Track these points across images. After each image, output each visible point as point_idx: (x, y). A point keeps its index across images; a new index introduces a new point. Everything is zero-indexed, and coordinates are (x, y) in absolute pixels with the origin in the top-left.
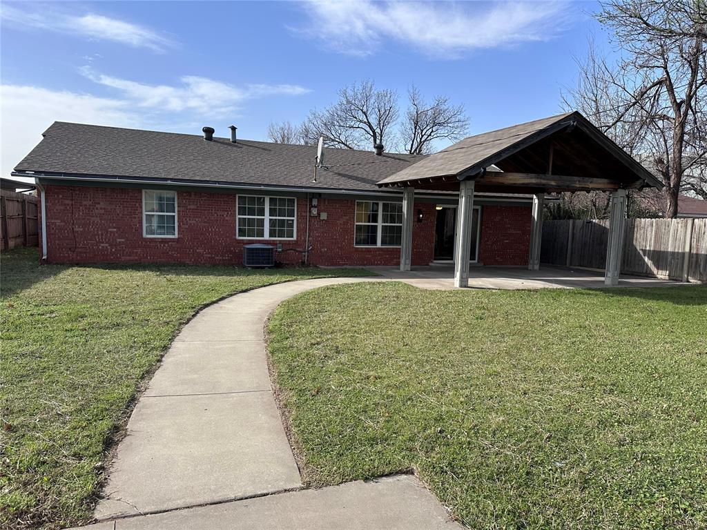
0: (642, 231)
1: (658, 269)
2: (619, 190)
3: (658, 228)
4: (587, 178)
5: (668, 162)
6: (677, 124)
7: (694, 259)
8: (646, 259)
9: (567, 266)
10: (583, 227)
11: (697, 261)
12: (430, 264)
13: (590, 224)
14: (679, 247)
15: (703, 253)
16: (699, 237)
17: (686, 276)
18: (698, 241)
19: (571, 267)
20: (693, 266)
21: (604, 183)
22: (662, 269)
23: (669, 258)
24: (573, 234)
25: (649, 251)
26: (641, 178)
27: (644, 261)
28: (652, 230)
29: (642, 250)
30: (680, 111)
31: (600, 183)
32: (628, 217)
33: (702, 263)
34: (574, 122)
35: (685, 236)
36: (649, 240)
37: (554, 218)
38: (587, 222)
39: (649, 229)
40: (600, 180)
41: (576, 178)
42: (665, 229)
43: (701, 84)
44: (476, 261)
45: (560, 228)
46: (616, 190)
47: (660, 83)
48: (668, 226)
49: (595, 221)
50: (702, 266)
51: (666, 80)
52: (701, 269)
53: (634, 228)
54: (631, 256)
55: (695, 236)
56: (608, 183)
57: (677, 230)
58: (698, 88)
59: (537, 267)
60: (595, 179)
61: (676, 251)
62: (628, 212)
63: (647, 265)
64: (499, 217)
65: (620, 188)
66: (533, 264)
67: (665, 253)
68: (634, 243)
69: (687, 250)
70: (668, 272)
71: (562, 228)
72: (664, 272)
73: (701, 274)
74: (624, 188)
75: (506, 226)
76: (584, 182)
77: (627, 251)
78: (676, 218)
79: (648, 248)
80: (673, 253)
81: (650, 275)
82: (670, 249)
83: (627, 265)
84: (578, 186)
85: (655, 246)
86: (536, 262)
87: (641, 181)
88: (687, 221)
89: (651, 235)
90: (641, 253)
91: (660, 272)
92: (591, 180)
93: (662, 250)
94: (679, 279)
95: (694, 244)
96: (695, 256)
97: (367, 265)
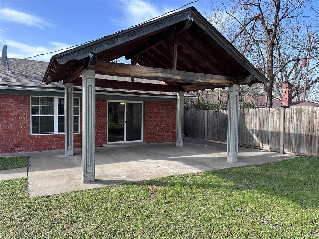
0: (250, 117)
1: (262, 143)
2: (234, 85)
3: (260, 115)
4: (208, 75)
5: (265, 69)
6: (268, 44)
7: (287, 137)
8: (254, 136)
9: (205, 140)
10: (213, 115)
11: (289, 138)
12: (104, 145)
13: (217, 113)
14: (276, 128)
15: (293, 132)
16: (289, 121)
17: (282, 148)
18: (289, 124)
19: (208, 140)
20: (287, 142)
21: (222, 79)
22: (265, 143)
23: (270, 136)
24: (208, 119)
25: (256, 130)
26: (251, 74)
27: (253, 137)
28: (257, 116)
29: (251, 130)
30: (270, 35)
31: (219, 79)
32: (240, 108)
33: (293, 140)
34: (191, 18)
35: (280, 120)
36: (255, 123)
37: (197, 109)
38: (215, 112)
39: (255, 116)
40: (218, 77)
41: (198, 74)
42: (265, 116)
43: (282, 18)
44: (142, 141)
45: (200, 115)
46: (231, 85)
47: (256, 18)
48: (268, 114)
49: (221, 111)
50: (293, 142)
51: (260, 15)
52: (293, 144)
53: (245, 115)
54: (244, 135)
55: (287, 120)
56: (225, 79)
57: (274, 116)
58: (280, 20)
59: (181, 144)
60: (214, 76)
61: (274, 130)
62: (240, 104)
63: (255, 140)
64: (157, 109)
65: (235, 84)
66: (179, 142)
67: (267, 132)
68: (246, 125)
69: (282, 130)
70: (269, 145)
71: (201, 115)
72: (267, 146)
73: (293, 148)
74: (238, 83)
75: (162, 115)
76: (206, 78)
77: (241, 130)
78: (271, 108)
79: (255, 129)
80: (272, 132)
81: (258, 148)
82: (270, 129)
83: (242, 140)
84: (200, 81)
85: (259, 127)
86: (181, 141)
87: (251, 77)
88: (280, 110)
89: (256, 120)
90: (251, 132)
91: (264, 145)
92: (211, 76)
93: (264, 130)
94: (278, 151)
95: (286, 126)
96: (287, 135)
97: (43, 149)
